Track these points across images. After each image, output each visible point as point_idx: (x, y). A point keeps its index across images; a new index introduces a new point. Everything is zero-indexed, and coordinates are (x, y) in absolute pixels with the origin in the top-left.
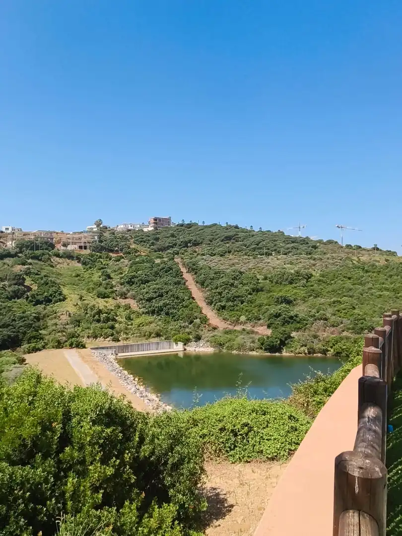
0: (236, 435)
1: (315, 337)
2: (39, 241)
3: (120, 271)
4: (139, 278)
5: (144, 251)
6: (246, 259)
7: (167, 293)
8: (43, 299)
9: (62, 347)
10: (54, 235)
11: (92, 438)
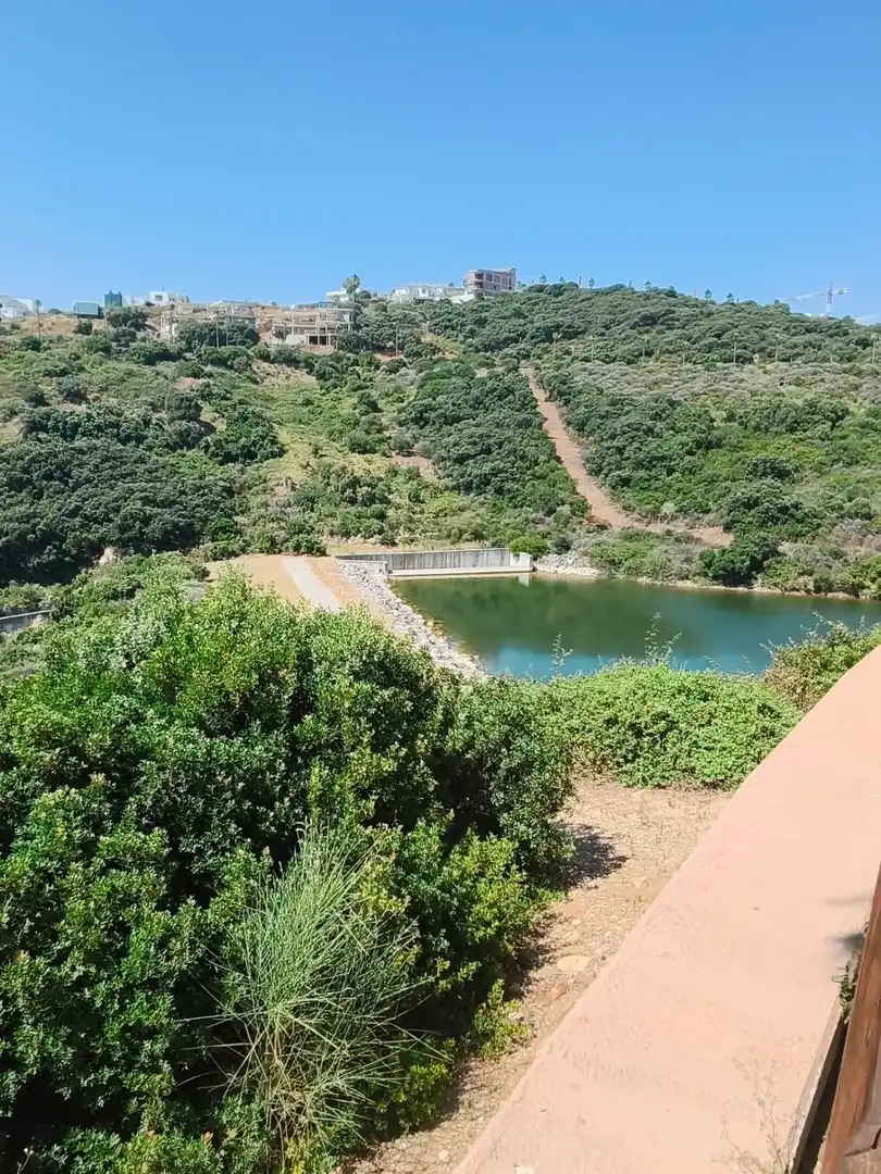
0: (639, 734)
1: (837, 555)
2: (225, 326)
3: (397, 395)
4: (439, 411)
5: (452, 350)
6: (687, 370)
7: (500, 445)
8: (239, 452)
9: (280, 552)
10: (258, 312)
11: (354, 704)
